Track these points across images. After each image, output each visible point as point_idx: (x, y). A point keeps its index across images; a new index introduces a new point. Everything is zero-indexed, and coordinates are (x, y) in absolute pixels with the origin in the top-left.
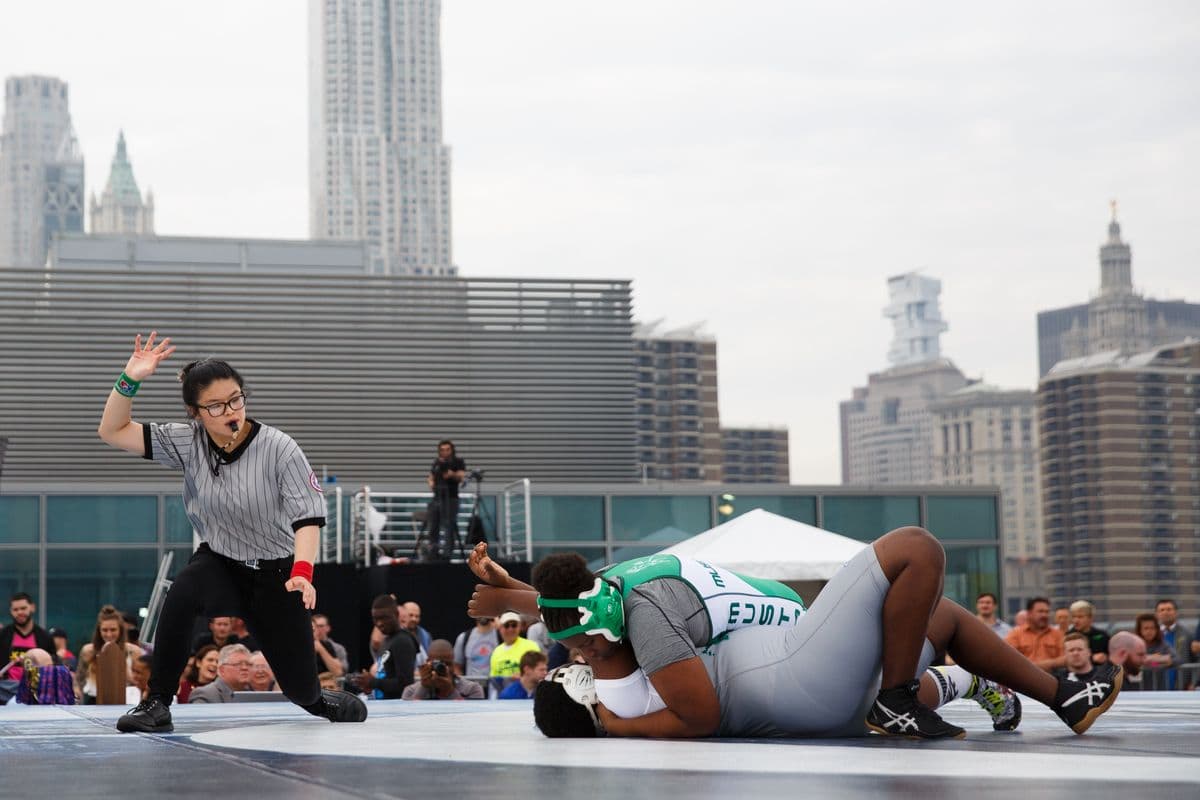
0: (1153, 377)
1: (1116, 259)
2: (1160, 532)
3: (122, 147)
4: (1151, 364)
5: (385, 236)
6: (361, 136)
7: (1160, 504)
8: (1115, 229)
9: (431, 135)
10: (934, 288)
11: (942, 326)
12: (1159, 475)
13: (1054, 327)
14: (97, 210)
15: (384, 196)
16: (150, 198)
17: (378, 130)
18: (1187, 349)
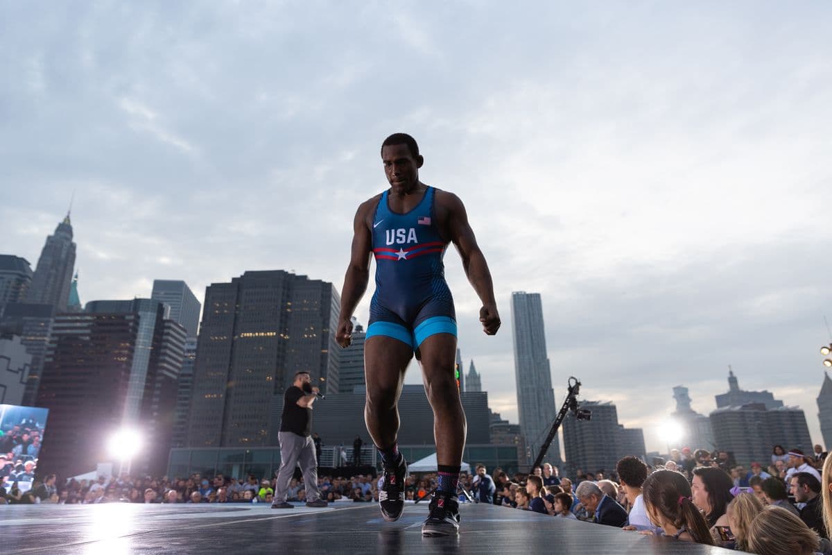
0: (742, 413)
1: (733, 380)
2: (751, 456)
3: (472, 363)
4: (741, 409)
5: (534, 382)
6: (526, 357)
7: (750, 448)
8: (731, 373)
9: (544, 356)
10: (686, 390)
11: (690, 400)
12: (748, 440)
13: (720, 399)
14: (467, 378)
15: (533, 372)
16: (479, 375)
17: (531, 355)
18: (751, 405)
